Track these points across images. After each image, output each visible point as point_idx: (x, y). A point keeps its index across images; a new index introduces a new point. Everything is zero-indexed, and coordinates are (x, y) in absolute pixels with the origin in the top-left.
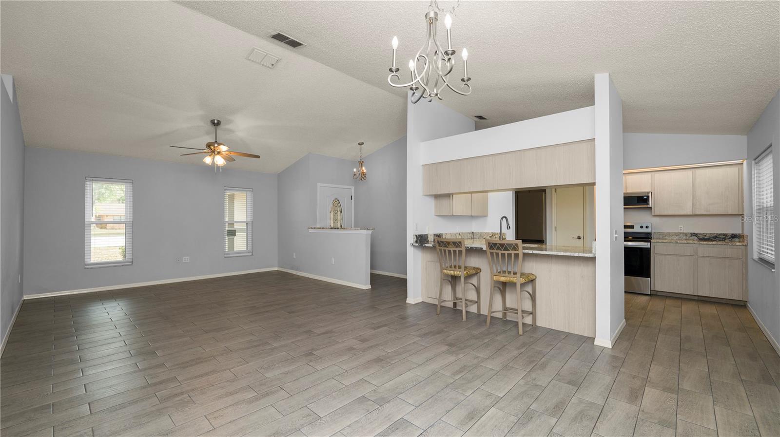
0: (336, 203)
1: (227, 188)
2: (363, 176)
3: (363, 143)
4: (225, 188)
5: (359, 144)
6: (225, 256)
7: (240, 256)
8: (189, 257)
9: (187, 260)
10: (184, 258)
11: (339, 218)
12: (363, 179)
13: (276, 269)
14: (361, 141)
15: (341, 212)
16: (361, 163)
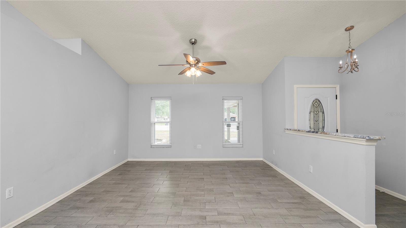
0: (316, 103)
1: (224, 98)
2: (354, 66)
3: (352, 27)
4: (223, 98)
5: (346, 30)
6: (223, 146)
7: (233, 146)
8: (201, 145)
9: (200, 147)
10: (198, 145)
11: (321, 119)
12: (353, 71)
13: (261, 159)
14: (349, 25)
15: (323, 113)
16: (350, 52)
